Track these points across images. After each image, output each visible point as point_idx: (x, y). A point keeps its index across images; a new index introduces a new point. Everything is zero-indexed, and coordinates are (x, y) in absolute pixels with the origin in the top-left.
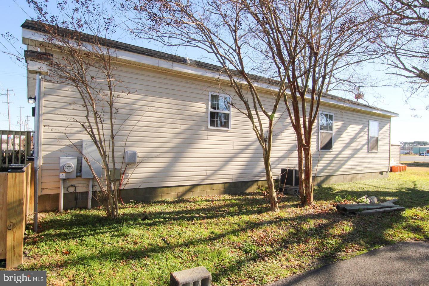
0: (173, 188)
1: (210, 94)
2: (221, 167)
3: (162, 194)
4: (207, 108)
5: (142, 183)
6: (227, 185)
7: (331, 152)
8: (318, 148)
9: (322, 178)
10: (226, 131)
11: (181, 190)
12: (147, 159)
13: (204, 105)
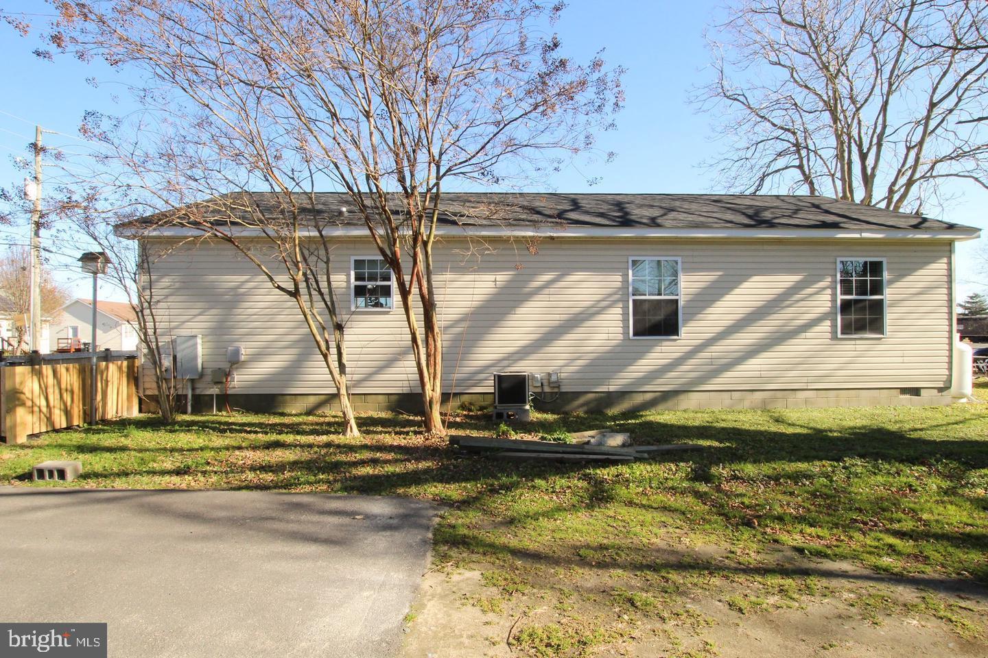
0: (299, 397)
1: (353, 258)
2: (380, 369)
3: (284, 403)
4: (348, 281)
5: (253, 387)
6: (392, 397)
7: (676, 340)
8: (626, 333)
9: (648, 396)
10: (387, 313)
11: (312, 401)
12: (258, 357)
13: (343, 277)
